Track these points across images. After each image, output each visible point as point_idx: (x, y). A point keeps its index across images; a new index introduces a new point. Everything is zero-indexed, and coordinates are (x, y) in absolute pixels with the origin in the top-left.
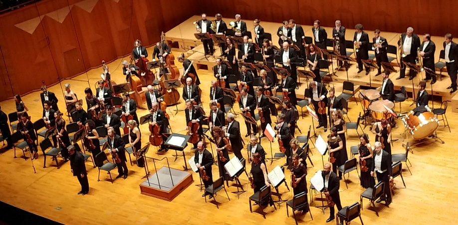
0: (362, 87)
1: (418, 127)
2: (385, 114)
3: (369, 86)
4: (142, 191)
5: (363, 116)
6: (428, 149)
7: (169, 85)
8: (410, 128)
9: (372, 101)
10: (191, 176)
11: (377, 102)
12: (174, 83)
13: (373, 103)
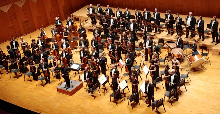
0: (168, 42)
1: (194, 62)
2: (179, 55)
3: (172, 41)
4: (58, 91)
5: (168, 56)
6: (199, 73)
7: (73, 39)
8: (190, 62)
9: (172, 48)
10: (82, 84)
11: (175, 49)
12: (75, 38)
13: (172, 50)
